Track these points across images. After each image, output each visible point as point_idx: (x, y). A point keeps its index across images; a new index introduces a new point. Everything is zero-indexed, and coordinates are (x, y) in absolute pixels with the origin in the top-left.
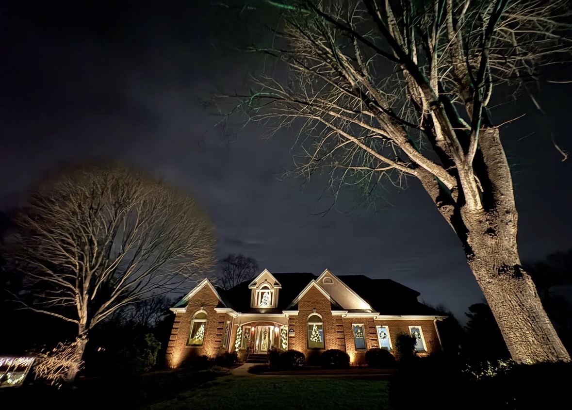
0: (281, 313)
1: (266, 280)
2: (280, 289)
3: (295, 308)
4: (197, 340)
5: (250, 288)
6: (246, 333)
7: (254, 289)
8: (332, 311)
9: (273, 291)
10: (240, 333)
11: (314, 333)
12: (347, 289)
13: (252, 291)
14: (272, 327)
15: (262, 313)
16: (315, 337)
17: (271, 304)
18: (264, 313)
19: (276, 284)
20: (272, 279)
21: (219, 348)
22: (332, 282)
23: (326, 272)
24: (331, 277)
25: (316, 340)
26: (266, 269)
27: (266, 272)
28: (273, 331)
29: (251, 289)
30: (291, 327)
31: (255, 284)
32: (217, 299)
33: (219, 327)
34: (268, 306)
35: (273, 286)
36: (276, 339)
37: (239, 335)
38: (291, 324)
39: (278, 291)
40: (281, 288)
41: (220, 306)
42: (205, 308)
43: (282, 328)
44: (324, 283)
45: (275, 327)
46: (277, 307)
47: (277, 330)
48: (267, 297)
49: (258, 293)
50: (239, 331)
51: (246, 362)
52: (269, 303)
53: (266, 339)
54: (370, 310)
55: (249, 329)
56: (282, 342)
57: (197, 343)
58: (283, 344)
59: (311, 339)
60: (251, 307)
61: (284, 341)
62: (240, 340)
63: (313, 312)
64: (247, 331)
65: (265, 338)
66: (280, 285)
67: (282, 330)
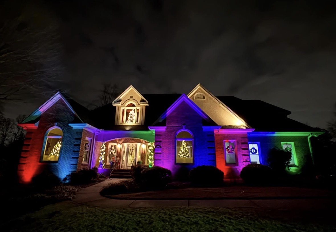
0: (147, 130)
1: (131, 97)
2: (146, 106)
3: (163, 124)
4: (52, 157)
5: (114, 105)
6: (111, 149)
7: (119, 106)
8: (203, 127)
9: (139, 108)
10: (103, 150)
11: (182, 149)
12: (221, 105)
13: (117, 108)
14: (139, 145)
15: (127, 130)
16: (182, 153)
17: (137, 121)
18: (129, 130)
19: (142, 101)
20: (138, 96)
21: (76, 164)
22: (204, 98)
23: (198, 87)
24: (203, 92)
25: (184, 155)
26: (131, 86)
27: (131, 88)
28: (140, 148)
29: (115, 107)
30: (157, 143)
31: (120, 101)
32: (73, 115)
33: (76, 143)
34: (134, 123)
35: (139, 103)
36: (143, 155)
37: (102, 152)
38: (158, 140)
39: (144, 108)
40: (148, 105)
41: (76, 121)
42: (60, 124)
43: (149, 144)
44: (196, 99)
45: (142, 144)
46: (143, 124)
47: (144, 147)
48: (133, 114)
49: (123, 110)
50: (103, 148)
51: (110, 178)
52: (135, 120)
53: (133, 155)
54: (244, 126)
55: (115, 146)
56: (148, 158)
57: (53, 160)
58: (149, 160)
59: (179, 155)
60: (116, 124)
61: (150, 157)
62: (103, 156)
63: (182, 128)
64: (113, 148)
65: (131, 154)
66: (147, 102)
67: (149, 146)
